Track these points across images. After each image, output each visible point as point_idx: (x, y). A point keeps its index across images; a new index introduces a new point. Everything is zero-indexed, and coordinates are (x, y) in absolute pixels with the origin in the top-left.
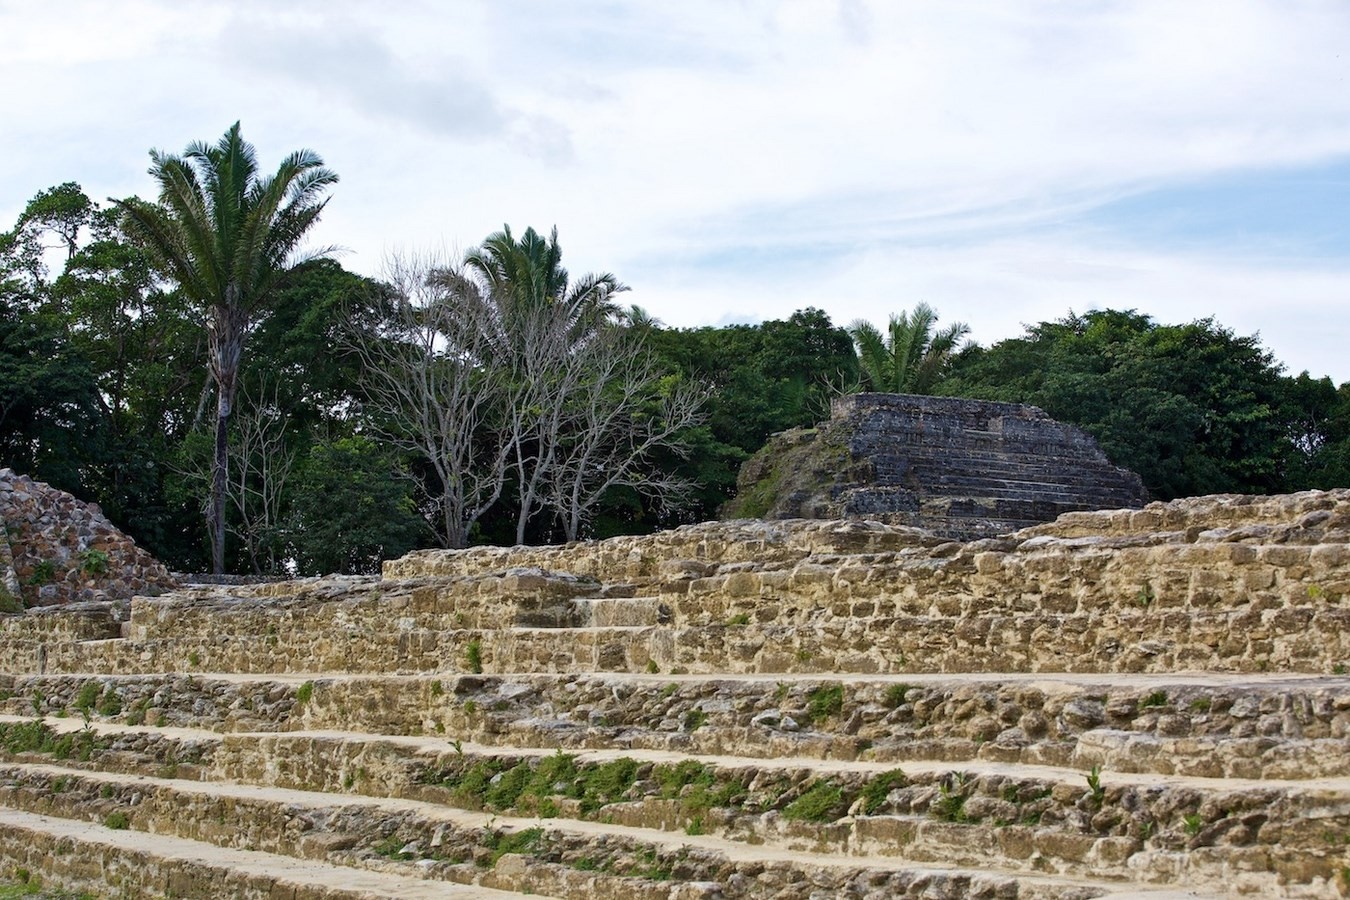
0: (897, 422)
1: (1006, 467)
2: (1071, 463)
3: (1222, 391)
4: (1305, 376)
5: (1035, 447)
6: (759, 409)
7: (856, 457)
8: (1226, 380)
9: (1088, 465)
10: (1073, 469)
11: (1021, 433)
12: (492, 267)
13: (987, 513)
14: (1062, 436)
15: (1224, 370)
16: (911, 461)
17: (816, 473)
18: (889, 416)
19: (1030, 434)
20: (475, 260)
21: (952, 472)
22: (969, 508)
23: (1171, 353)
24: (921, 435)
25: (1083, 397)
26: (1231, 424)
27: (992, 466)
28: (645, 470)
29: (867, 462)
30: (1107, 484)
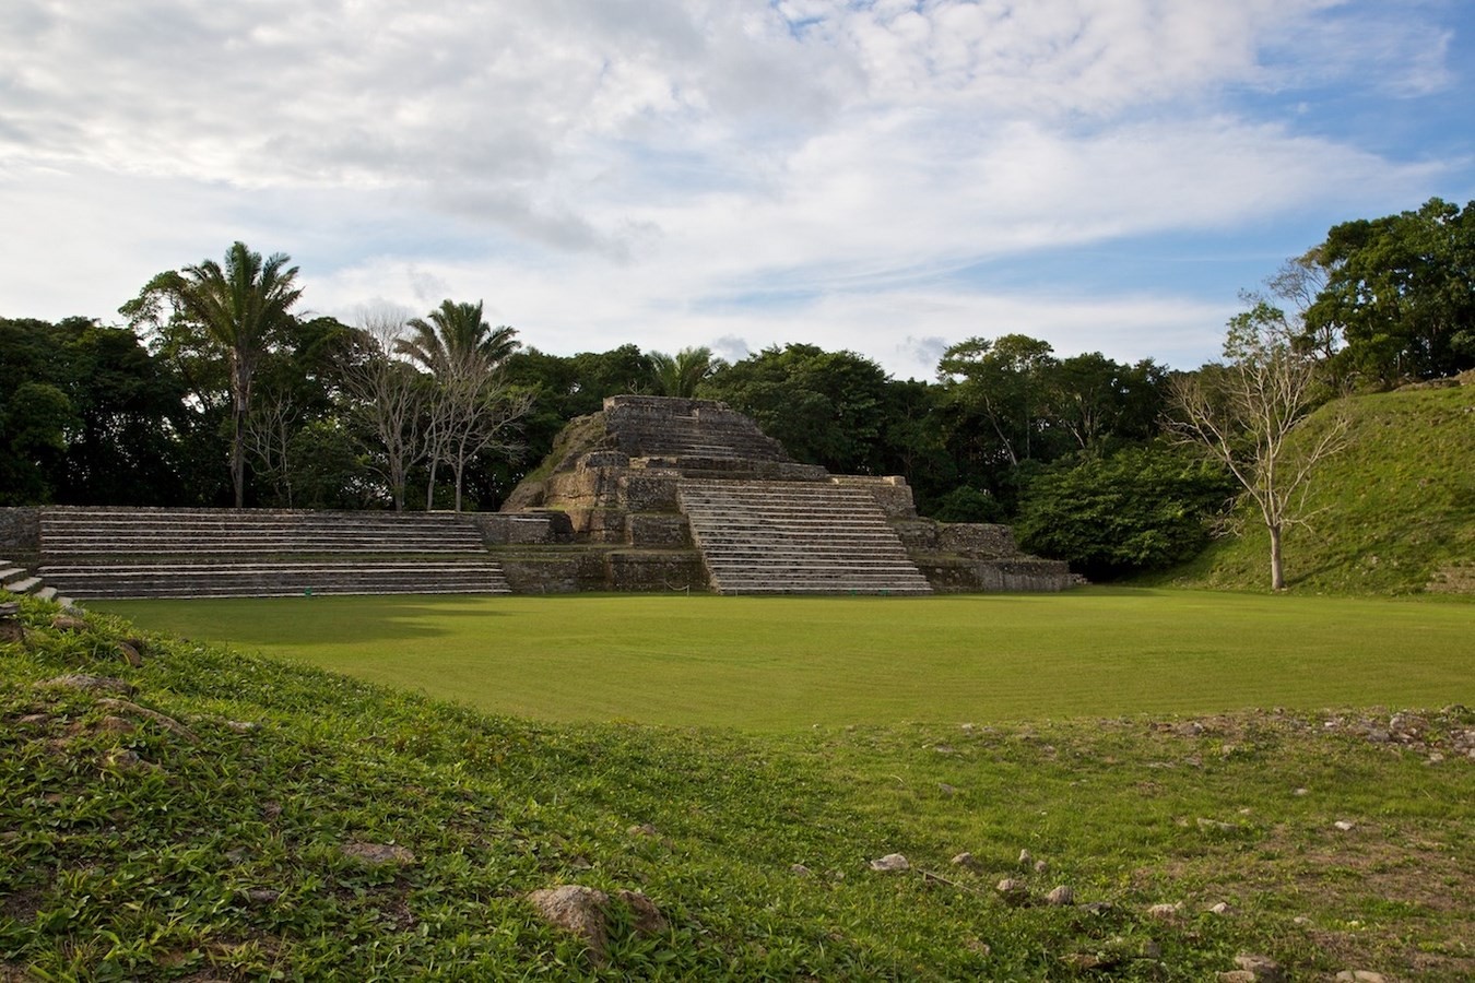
0: (635, 412)
1: (696, 438)
2: (738, 435)
3: (849, 392)
4: (912, 381)
5: (718, 426)
6: (591, 401)
7: (608, 433)
8: (851, 386)
9: (748, 436)
10: (738, 438)
11: (710, 418)
12: (443, 321)
13: (671, 465)
14: (735, 419)
15: (851, 381)
16: (641, 435)
17: (586, 442)
18: (629, 409)
19: (716, 419)
20: (434, 316)
21: (664, 441)
22: (659, 463)
23: (822, 370)
24: (649, 420)
25: (764, 396)
26: (853, 410)
27: (689, 437)
28: (501, 439)
29: (614, 435)
30: (758, 447)
